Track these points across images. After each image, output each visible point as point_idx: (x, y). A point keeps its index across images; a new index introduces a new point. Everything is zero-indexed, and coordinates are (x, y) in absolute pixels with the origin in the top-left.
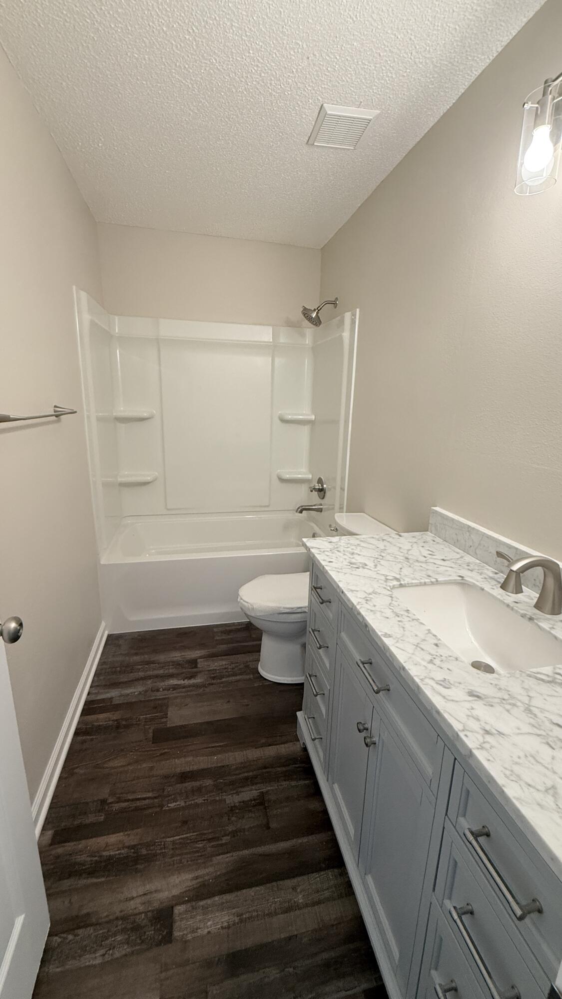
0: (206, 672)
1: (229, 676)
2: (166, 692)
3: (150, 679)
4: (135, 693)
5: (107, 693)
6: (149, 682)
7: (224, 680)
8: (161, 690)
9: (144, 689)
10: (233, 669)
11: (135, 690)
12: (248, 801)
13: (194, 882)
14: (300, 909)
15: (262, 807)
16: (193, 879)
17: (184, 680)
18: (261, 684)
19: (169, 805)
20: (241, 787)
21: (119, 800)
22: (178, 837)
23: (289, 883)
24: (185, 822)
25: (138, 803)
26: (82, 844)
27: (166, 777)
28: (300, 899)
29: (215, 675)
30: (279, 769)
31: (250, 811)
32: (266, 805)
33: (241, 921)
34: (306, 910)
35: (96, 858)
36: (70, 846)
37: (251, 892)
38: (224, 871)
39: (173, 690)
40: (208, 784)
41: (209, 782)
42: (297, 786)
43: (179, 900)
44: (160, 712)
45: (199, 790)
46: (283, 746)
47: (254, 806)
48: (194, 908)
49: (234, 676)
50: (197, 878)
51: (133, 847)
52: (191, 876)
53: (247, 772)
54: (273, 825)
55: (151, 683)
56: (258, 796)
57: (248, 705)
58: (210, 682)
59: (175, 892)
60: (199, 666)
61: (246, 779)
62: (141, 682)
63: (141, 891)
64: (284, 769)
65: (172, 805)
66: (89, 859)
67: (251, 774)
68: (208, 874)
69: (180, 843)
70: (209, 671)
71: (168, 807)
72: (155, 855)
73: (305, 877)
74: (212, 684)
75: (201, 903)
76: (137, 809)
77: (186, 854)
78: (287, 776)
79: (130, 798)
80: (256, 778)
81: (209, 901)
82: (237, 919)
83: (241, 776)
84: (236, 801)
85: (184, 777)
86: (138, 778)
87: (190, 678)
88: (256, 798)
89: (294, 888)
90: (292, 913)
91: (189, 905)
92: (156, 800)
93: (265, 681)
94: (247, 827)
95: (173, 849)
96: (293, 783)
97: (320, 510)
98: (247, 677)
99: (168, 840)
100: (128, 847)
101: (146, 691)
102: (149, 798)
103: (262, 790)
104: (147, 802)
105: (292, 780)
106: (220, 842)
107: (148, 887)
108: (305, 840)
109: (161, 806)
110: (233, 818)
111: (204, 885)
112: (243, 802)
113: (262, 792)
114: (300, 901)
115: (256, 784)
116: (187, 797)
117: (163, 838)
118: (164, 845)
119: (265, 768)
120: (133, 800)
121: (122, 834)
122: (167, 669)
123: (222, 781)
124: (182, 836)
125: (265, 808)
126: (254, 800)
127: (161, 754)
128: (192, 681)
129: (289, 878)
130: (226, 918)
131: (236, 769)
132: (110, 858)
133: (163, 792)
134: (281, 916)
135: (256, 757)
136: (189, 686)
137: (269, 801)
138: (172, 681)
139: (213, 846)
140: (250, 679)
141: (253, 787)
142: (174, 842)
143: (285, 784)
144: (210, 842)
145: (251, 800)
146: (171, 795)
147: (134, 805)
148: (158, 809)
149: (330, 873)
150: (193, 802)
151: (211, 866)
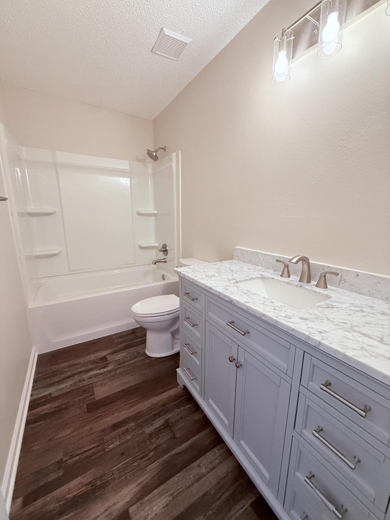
0: (114, 362)
1: (128, 361)
2: (90, 380)
3: (76, 375)
4: (67, 386)
5: (47, 391)
6: (76, 377)
7: (126, 364)
8: (86, 379)
9: (73, 382)
10: (130, 356)
11: (67, 385)
12: (159, 427)
13: (138, 488)
14: (205, 476)
15: (168, 428)
16: (137, 486)
17: (100, 370)
18: (149, 361)
19: (109, 447)
20: (153, 421)
21: (72, 457)
22: (121, 464)
23: (195, 464)
24: (123, 454)
25: (87, 454)
26: (49, 497)
27: (103, 430)
28: (204, 470)
29: (120, 362)
30: (172, 404)
31: (161, 433)
32: (170, 426)
33: (174, 498)
34: (209, 475)
35: (63, 502)
36: (39, 502)
37: (176, 478)
38: (156, 473)
39: (94, 378)
40: (131, 426)
41: (132, 424)
42: (185, 410)
43: (132, 503)
44: (89, 393)
45: (127, 431)
46: (171, 390)
47: (164, 428)
48: (143, 503)
49: (132, 360)
50: (139, 484)
51: (90, 483)
52: (134, 485)
53: (154, 411)
54: (177, 436)
55: (78, 377)
56: (164, 422)
57: (145, 374)
58: (118, 367)
59: (128, 499)
60: (108, 359)
61: (154, 415)
62: (71, 378)
63: (103, 510)
64: (175, 403)
65: (111, 447)
66: (57, 505)
67: (157, 411)
68: (146, 479)
69: (123, 467)
70: (115, 361)
71: (108, 448)
72: (108, 482)
73: (203, 457)
74: (120, 368)
75: (146, 499)
76: (87, 457)
77: (128, 472)
78: (178, 406)
79: (80, 452)
80: (160, 413)
81: (151, 495)
82: (171, 498)
83: (151, 415)
84: (152, 430)
85: (115, 426)
86: (83, 438)
87: (104, 367)
88: (163, 424)
89: (199, 466)
90: (201, 480)
91: (138, 503)
92: (99, 447)
93: (151, 358)
94: (163, 442)
95: (118, 473)
96: (182, 408)
97: (165, 262)
98: (140, 359)
99: (113, 469)
100: (86, 485)
101: (75, 383)
102: (93, 448)
103: (166, 418)
104: (93, 450)
105: (181, 407)
106: (148, 457)
107: (107, 504)
108: (197, 437)
109: (104, 449)
110: (153, 440)
111: (145, 487)
112: (156, 428)
113: (166, 420)
114: (205, 471)
115: (161, 416)
116: (120, 438)
117: (111, 468)
118: (112, 473)
119: (164, 406)
120: (82, 453)
121: (79, 478)
122: (87, 366)
123: (140, 421)
124: (123, 463)
125: (170, 427)
126: (163, 425)
127: (96, 418)
128: (105, 370)
129: (195, 461)
130: (164, 501)
131: (147, 412)
132: (74, 497)
133: (103, 440)
134: (197, 484)
135: (157, 401)
136: (105, 372)
137: (171, 423)
138: (92, 373)
139: (144, 461)
140: (142, 360)
141: (160, 418)
142: (118, 469)
143: (177, 411)
144: (142, 460)
145: (161, 426)
146: (109, 440)
147: (84, 456)
148: (102, 452)
149: (216, 450)
150: (124, 440)
151: (146, 473)
